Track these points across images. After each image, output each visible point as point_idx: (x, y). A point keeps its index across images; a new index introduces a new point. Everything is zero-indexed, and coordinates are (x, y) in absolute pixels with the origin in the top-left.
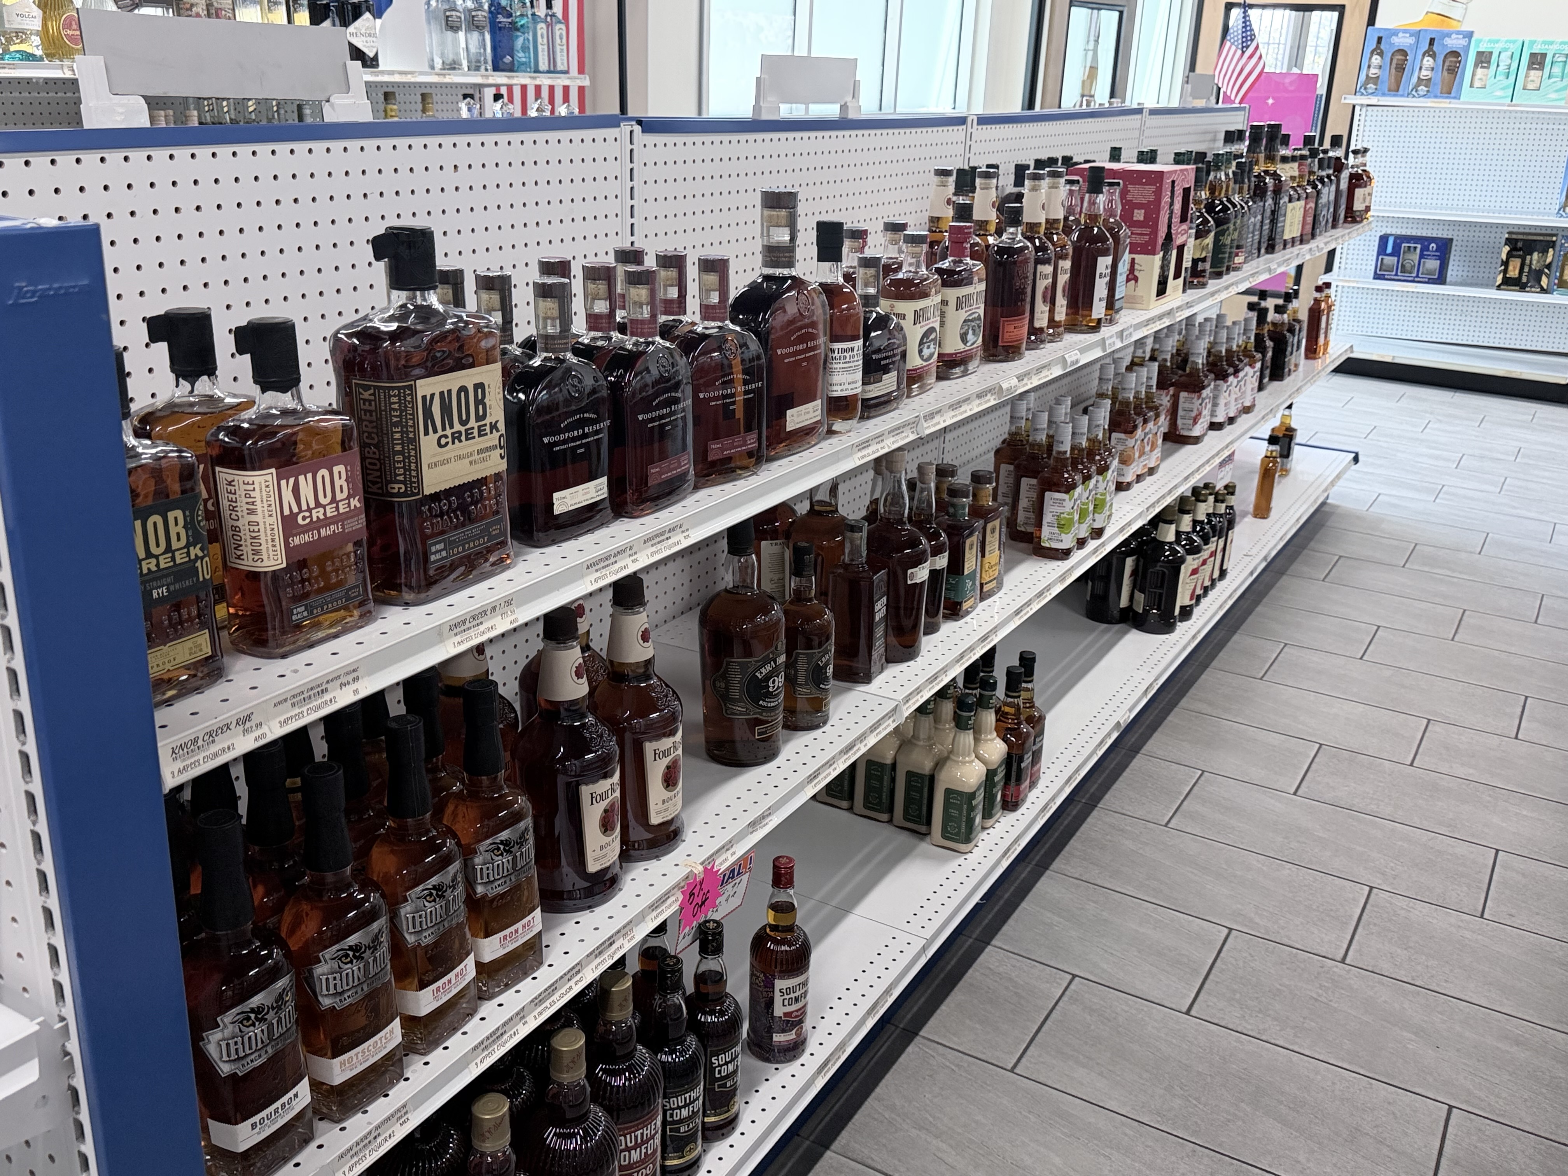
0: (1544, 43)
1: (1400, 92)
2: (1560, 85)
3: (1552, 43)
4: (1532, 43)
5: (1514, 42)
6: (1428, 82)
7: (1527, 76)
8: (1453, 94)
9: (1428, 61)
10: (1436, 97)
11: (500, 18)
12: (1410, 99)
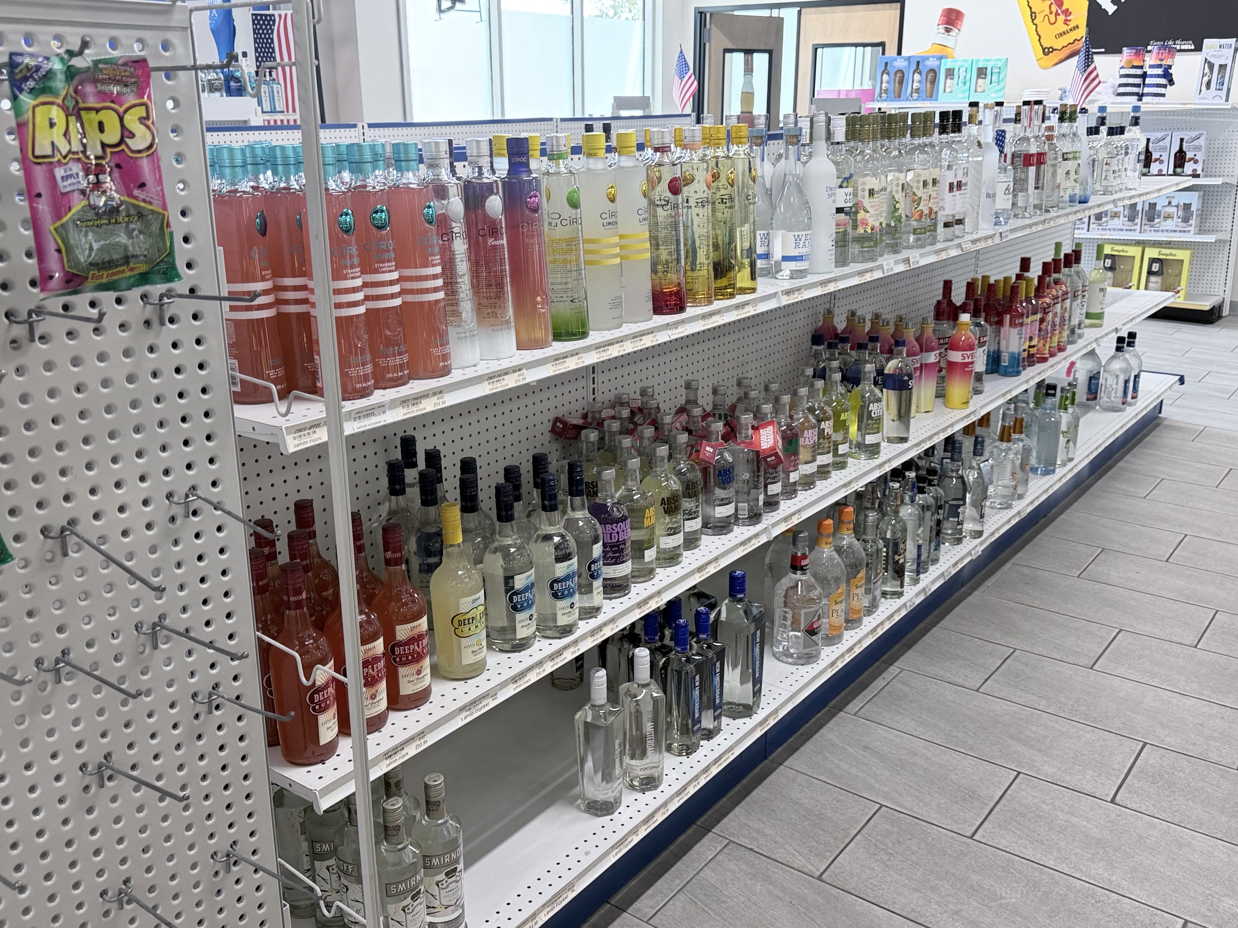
0: (985, 60)
1: (902, 98)
2: (997, 88)
3: (989, 60)
4: (978, 61)
5: (967, 61)
6: (917, 91)
7: (976, 83)
8: (934, 97)
9: (917, 77)
10: (923, 100)
11: (232, 84)
12: (908, 102)
